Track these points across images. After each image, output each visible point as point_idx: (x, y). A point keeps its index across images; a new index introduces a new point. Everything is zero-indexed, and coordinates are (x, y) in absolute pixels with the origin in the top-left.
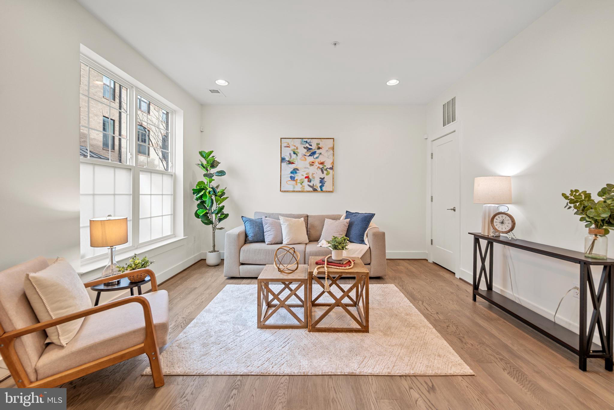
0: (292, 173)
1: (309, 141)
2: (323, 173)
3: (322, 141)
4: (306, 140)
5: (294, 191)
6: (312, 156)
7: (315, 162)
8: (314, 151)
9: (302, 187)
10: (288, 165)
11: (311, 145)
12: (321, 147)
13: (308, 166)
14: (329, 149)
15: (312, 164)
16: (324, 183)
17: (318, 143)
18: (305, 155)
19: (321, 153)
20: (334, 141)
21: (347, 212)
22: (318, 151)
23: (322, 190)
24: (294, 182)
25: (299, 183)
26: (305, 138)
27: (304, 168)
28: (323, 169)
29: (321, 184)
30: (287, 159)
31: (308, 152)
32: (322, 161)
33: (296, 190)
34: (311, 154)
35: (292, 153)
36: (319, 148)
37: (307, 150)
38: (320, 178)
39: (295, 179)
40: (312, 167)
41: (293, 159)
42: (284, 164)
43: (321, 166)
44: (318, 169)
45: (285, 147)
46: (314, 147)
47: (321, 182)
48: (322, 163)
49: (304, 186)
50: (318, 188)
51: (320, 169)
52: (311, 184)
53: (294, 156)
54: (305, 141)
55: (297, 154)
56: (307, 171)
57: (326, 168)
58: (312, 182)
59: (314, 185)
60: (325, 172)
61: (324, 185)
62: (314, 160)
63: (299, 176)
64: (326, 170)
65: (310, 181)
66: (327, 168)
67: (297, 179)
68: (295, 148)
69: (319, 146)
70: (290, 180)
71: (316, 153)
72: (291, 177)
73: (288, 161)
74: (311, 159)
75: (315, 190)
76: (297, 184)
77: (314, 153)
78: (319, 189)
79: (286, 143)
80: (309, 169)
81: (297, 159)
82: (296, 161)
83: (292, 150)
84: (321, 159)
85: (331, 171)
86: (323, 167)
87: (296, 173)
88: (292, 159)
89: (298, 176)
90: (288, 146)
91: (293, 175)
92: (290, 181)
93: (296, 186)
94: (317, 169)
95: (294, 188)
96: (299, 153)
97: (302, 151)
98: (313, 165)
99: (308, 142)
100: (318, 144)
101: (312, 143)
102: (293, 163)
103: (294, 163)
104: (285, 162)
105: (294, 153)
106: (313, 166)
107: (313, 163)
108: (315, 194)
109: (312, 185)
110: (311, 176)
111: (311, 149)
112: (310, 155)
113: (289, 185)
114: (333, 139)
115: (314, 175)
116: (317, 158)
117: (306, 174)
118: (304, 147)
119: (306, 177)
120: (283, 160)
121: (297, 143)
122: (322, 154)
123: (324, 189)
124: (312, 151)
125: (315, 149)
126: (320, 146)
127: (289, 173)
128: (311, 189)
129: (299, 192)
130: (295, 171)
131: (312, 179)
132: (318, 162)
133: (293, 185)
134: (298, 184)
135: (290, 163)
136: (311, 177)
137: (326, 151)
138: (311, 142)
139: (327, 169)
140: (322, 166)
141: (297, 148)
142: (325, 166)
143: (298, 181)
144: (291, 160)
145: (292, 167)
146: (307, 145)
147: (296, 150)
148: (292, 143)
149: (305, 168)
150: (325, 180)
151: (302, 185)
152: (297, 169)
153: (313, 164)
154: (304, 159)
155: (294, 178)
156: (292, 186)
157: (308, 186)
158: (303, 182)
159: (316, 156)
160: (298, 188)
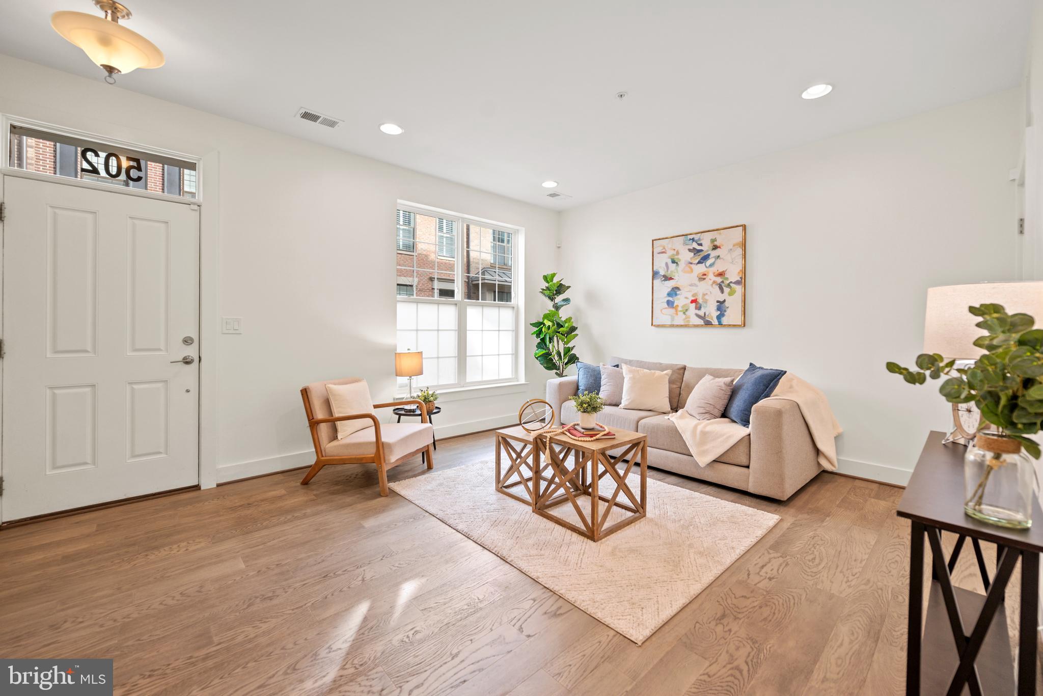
0: (669, 295)
1: (696, 237)
2: (722, 292)
3: (720, 234)
4: (691, 237)
5: (672, 326)
6: (702, 263)
7: (708, 273)
8: (706, 254)
9: (686, 318)
10: (663, 282)
11: (701, 245)
12: (718, 245)
13: (696, 281)
14: (734, 246)
15: (703, 277)
16: (725, 311)
17: (714, 238)
18: (691, 263)
19: (719, 256)
20: (745, 229)
21: (751, 364)
22: (713, 254)
23: (720, 324)
24: (672, 311)
25: (680, 311)
26: (691, 234)
27: (690, 285)
28: (723, 285)
29: (719, 312)
30: (662, 273)
31: (696, 257)
32: (721, 270)
33: (675, 323)
34: (701, 259)
35: (669, 261)
36: (715, 247)
37: (694, 254)
38: (718, 302)
39: (675, 304)
40: (702, 282)
41: (672, 272)
42: (657, 282)
43: (719, 280)
44: (714, 285)
45: (659, 253)
46: (706, 247)
47: (719, 309)
48: (721, 274)
49: (689, 317)
50: (713, 320)
51: (717, 285)
52: (701, 313)
53: (672, 267)
54: (690, 239)
55: (677, 263)
56: (695, 290)
57: (728, 282)
58: (702, 309)
59: (707, 314)
60: (726, 290)
61: (725, 313)
62: (706, 269)
63: (681, 300)
64: (729, 285)
65: (699, 308)
66: (731, 282)
67: (677, 306)
68: (675, 253)
69: (716, 243)
70: (667, 306)
71: (710, 257)
72: (668, 302)
73: (664, 276)
74: (701, 268)
75: (708, 324)
76: (677, 314)
77: (706, 258)
78: (715, 322)
79: (661, 246)
80: (697, 286)
81: (677, 272)
82: (676, 275)
83: (669, 258)
84: (720, 267)
85: (739, 289)
86: (723, 282)
87: (676, 295)
88: (669, 272)
89: (679, 299)
90: (664, 250)
91: (670, 299)
92: (666, 308)
93: (676, 318)
94: (712, 285)
95: (673, 320)
96: (680, 260)
97: (686, 256)
98: (704, 279)
99: (695, 239)
100: (713, 241)
101: (703, 239)
102: (671, 279)
103: (673, 279)
104: (658, 279)
105: (673, 262)
106: (705, 280)
107: (705, 275)
108: (708, 331)
109: (703, 315)
110: (701, 298)
111: (701, 251)
112: (699, 263)
113: (664, 316)
114: (745, 226)
115: (706, 297)
116: (711, 265)
117: (693, 296)
118: (690, 250)
119: (692, 302)
120: (655, 274)
121: (678, 244)
122: (721, 257)
123: (725, 321)
124: (702, 254)
125: (708, 251)
126: (717, 243)
127: (666, 295)
128: (701, 322)
129: (681, 326)
130: (675, 291)
131: (703, 305)
132: (714, 273)
133: (671, 316)
134: (679, 313)
135: (667, 278)
136: (700, 301)
137: (729, 251)
138: (701, 238)
139: (731, 284)
140: (721, 280)
141: (678, 253)
142: (727, 279)
143: (680, 309)
144: (669, 274)
145: (670, 284)
146: (695, 245)
147: (676, 257)
148: (670, 246)
149: (691, 285)
150: (727, 304)
151: (685, 314)
152: (678, 288)
153: (704, 277)
154: (689, 269)
155: (673, 303)
156: (670, 317)
157: (695, 316)
158: (687, 310)
159: (709, 262)
160: (680, 319)
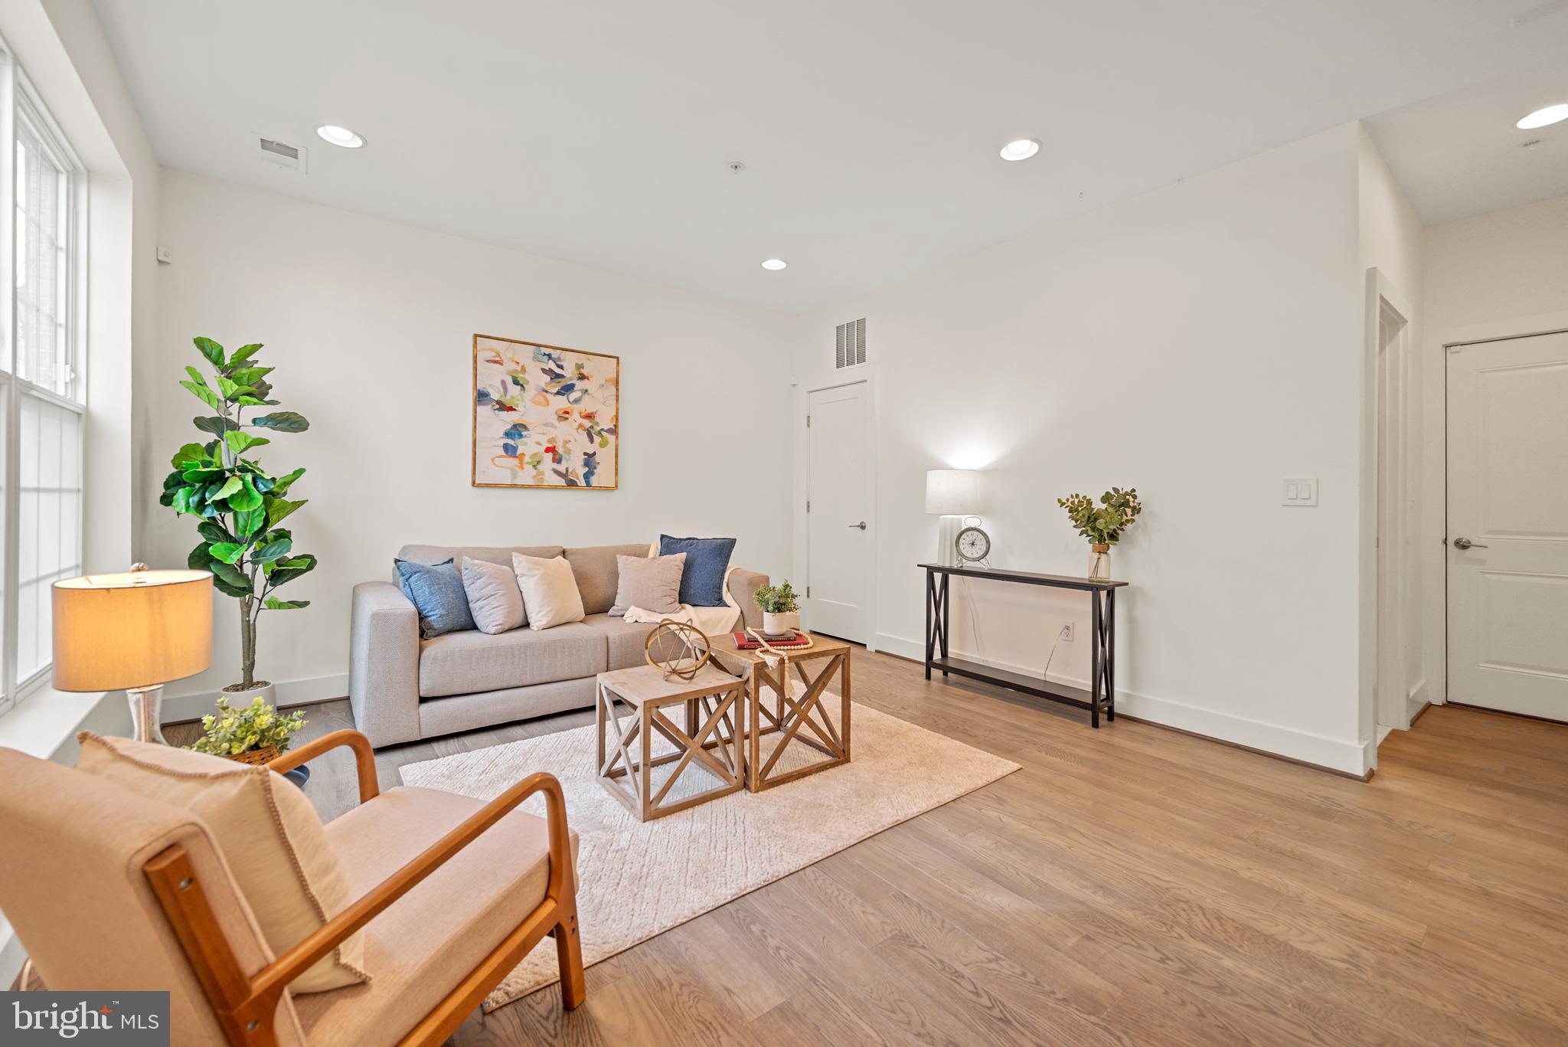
0: (507, 434)
1: (555, 354)
2: (592, 441)
3: (589, 359)
4: (548, 351)
5: (514, 486)
6: (563, 395)
7: (572, 411)
8: (569, 383)
9: (538, 474)
10: (497, 411)
11: (561, 367)
12: (586, 374)
13: (554, 420)
14: (606, 381)
15: (564, 415)
16: (595, 468)
17: (580, 363)
18: (547, 392)
19: (586, 391)
20: (618, 363)
21: (663, 537)
22: (580, 385)
23: (588, 484)
24: (516, 462)
25: (528, 463)
26: (546, 347)
27: (544, 425)
28: (592, 431)
29: (587, 469)
30: (495, 395)
31: (554, 384)
32: (589, 411)
33: (518, 482)
34: (562, 388)
35: (509, 380)
36: (582, 377)
37: (551, 379)
38: (585, 454)
39: (519, 452)
40: (563, 423)
41: (512, 397)
42: (484, 411)
43: (587, 423)
44: (580, 430)
45: (488, 361)
46: (569, 372)
47: (586, 464)
48: (589, 416)
49: (542, 473)
50: (578, 479)
51: (585, 430)
52: (561, 468)
53: (515, 391)
54: (545, 354)
55: (522, 386)
56: (552, 433)
57: (599, 429)
58: (563, 462)
59: (570, 471)
60: (597, 439)
61: (595, 471)
62: (569, 405)
63: (528, 446)
64: (599, 433)
65: (557, 460)
66: (603, 429)
67: (523, 454)
68: (519, 368)
69: (582, 371)
70: (504, 454)
71: (575, 389)
72: (506, 447)
73: (498, 402)
74: (562, 402)
75: (572, 484)
76: (522, 467)
77: (569, 388)
78: (582, 482)
79: (492, 350)
80: (555, 427)
81: (523, 400)
82: (521, 404)
83: (508, 373)
84: (587, 405)
85: (611, 438)
86: (592, 427)
87: (521, 436)
88: (508, 397)
89: (526, 444)
90: (498, 359)
91: (510, 442)
92: (502, 456)
93: (520, 473)
94: (578, 429)
95: (514, 476)
96: (527, 382)
97: (536, 378)
98: (567, 419)
99: (553, 356)
100: (579, 367)
101: (564, 360)
102: (511, 409)
103: (515, 410)
104: (487, 404)
105: (516, 382)
106: (567, 421)
107: (567, 413)
108: (571, 495)
109: (565, 472)
110: (561, 446)
111: (562, 376)
112: (558, 393)
113: (501, 470)
114: (617, 358)
115: (569, 445)
116: (576, 401)
117: (549, 441)
118: (544, 370)
119: (548, 450)
120: (481, 397)
121: (525, 355)
122: (589, 391)
123: (594, 480)
124: (564, 382)
125: (571, 379)
126: (584, 371)
127: (502, 434)
128: (562, 482)
129: (530, 487)
130: (517, 430)
131: (565, 456)
132: (580, 413)
133: (511, 469)
134: (525, 466)
135: (503, 407)
136: (560, 450)
137: (600, 388)
138: (562, 358)
139: (603, 432)
140: (590, 424)
141: (523, 370)
142: (597, 424)
143: (527, 459)
144: (507, 401)
145: (510, 418)
146: (552, 365)
147: (521, 375)
148: (509, 355)
149: (546, 425)
150: (597, 458)
151: (536, 469)
152: (524, 427)
153: (566, 416)
154: (541, 399)
155: (515, 449)
156: (510, 471)
157: (552, 472)
158: (539, 462)
159: (573, 396)
160: (527, 476)
